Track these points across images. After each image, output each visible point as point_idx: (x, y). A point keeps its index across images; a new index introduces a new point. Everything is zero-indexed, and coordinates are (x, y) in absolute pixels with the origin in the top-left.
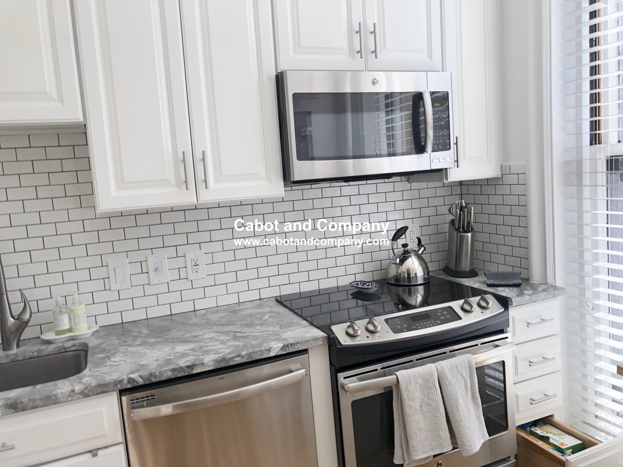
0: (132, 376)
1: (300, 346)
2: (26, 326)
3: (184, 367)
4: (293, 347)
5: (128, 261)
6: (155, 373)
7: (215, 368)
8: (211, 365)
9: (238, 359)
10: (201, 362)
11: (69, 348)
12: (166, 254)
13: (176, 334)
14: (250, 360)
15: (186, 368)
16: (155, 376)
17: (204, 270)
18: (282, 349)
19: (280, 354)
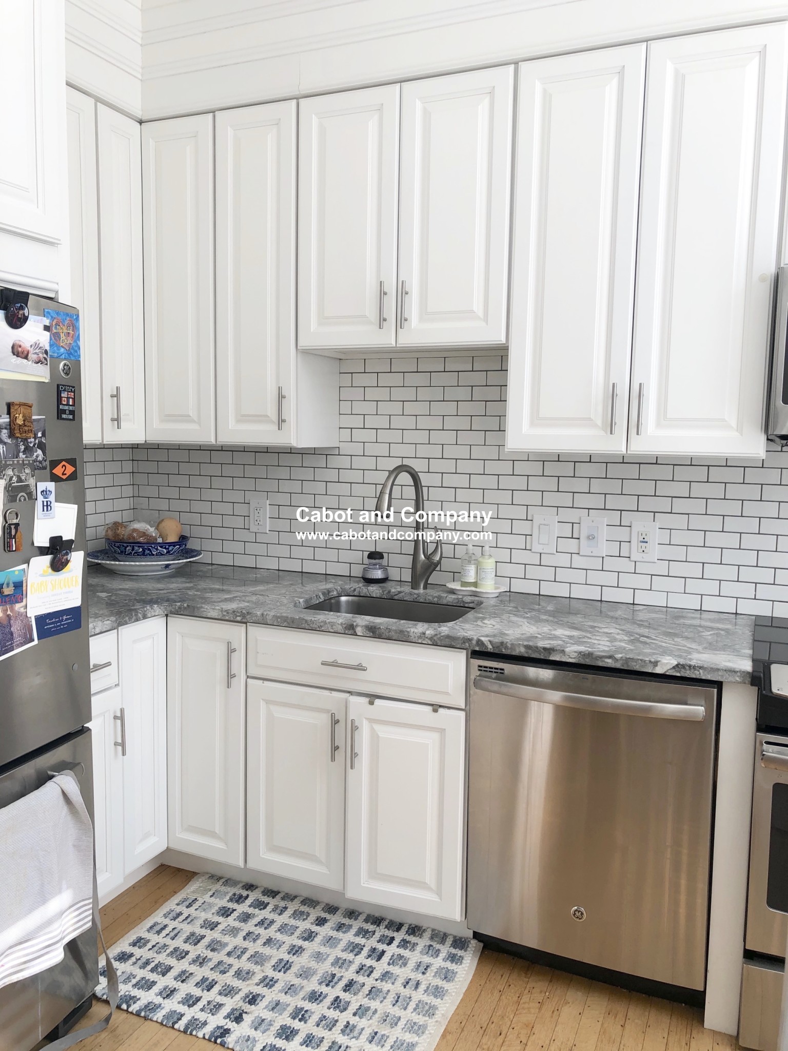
0: (483, 639)
1: (703, 673)
2: (434, 570)
3: (541, 648)
4: (692, 671)
5: (557, 519)
6: (506, 644)
7: (577, 662)
8: (573, 657)
9: (609, 661)
10: (562, 649)
11: (467, 603)
12: (606, 519)
13: (578, 619)
14: (625, 668)
15: (542, 651)
16: (506, 648)
17: (655, 551)
18: (674, 668)
19: (671, 674)
